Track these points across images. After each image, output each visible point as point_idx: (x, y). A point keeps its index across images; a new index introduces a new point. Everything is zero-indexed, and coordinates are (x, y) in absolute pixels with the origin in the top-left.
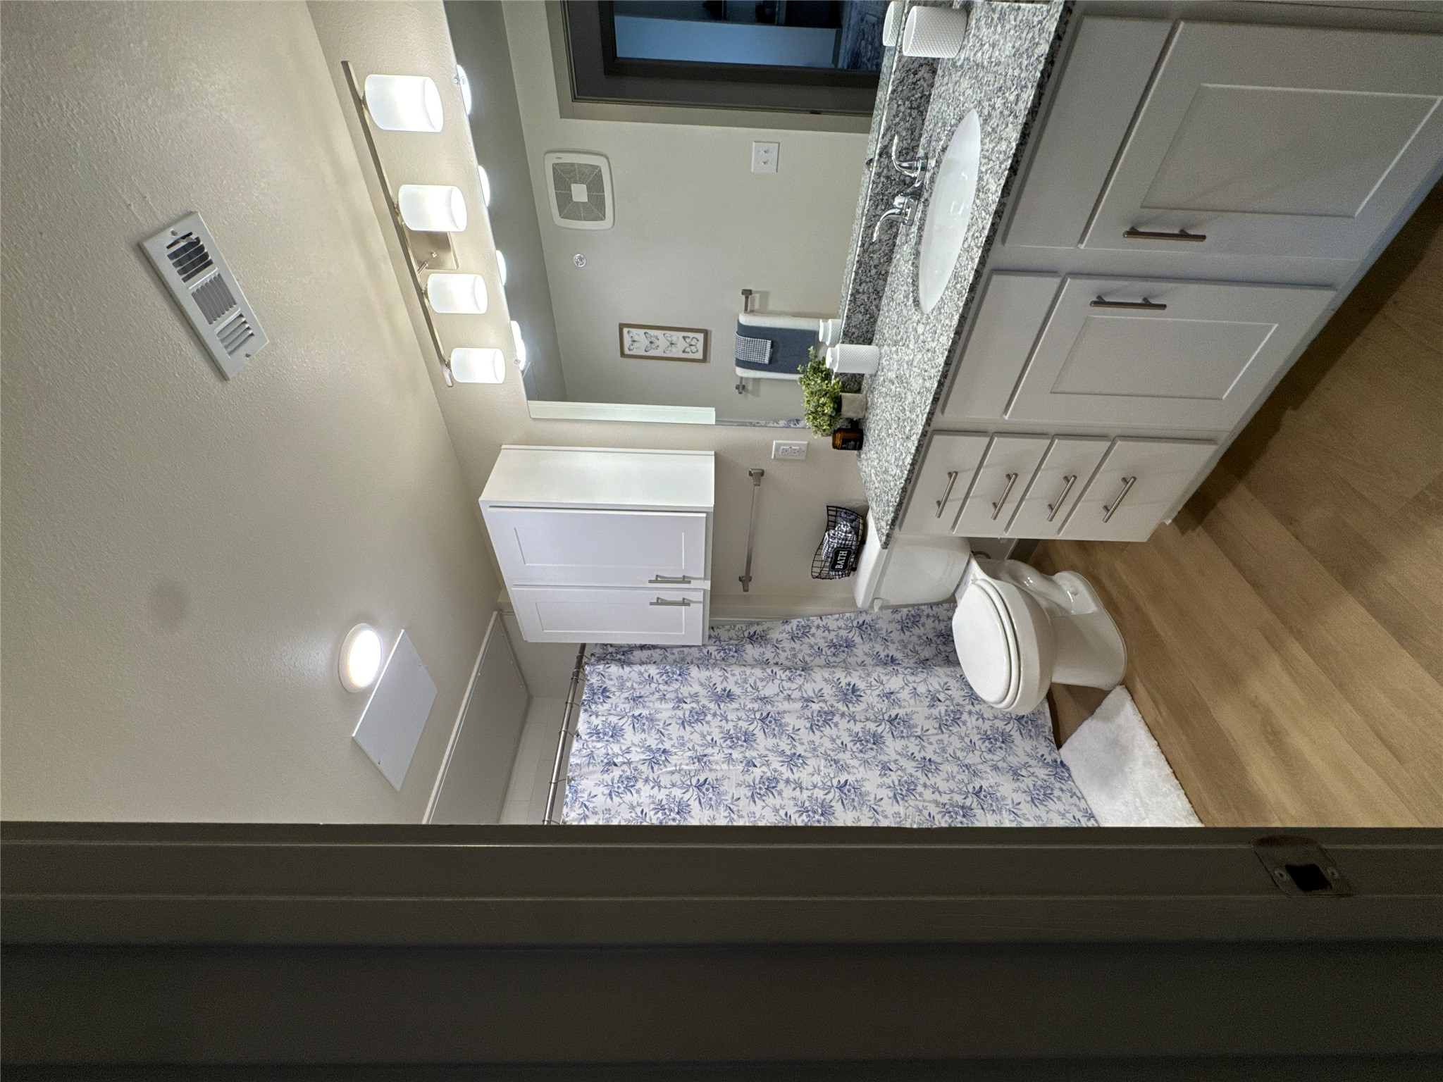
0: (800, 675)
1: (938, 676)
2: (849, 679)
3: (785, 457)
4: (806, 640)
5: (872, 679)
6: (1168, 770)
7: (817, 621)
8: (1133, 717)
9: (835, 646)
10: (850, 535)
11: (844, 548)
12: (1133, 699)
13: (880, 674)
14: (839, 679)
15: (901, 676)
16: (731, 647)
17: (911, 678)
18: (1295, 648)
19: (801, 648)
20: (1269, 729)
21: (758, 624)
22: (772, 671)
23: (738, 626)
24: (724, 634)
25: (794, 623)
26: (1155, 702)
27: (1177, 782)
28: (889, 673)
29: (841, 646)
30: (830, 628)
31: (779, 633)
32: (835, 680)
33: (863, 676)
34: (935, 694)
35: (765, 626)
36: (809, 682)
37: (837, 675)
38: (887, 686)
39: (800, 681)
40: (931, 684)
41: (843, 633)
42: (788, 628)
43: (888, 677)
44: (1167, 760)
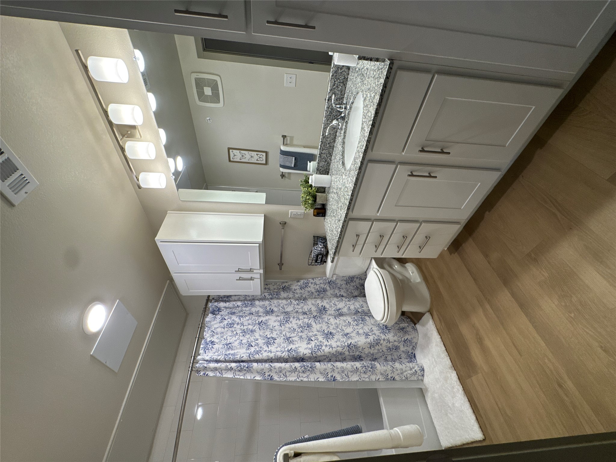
0: (302, 303)
2: (322, 304)
3: (295, 217)
4: (306, 289)
6: (444, 348)
7: (311, 281)
8: (432, 326)
9: (319, 291)
10: (323, 249)
11: (320, 254)
12: (432, 318)
13: (336, 301)
14: (318, 304)
15: (344, 302)
16: (274, 293)
17: (348, 303)
18: (488, 307)
19: (305, 292)
20: (478, 337)
21: (286, 282)
22: (291, 301)
23: (278, 283)
24: (272, 287)
25: (302, 281)
26: (440, 320)
27: (447, 354)
28: (339, 301)
29: (321, 291)
30: (317, 284)
31: (295, 286)
33: (329, 302)
34: (357, 309)
35: (289, 283)
36: (306, 305)
37: (318, 302)
38: (338, 306)
39: (302, 305)
40: (356, 305)
41: (322, 286)
42: (299, 284)
43: (338, 303)
44: (444, 344)
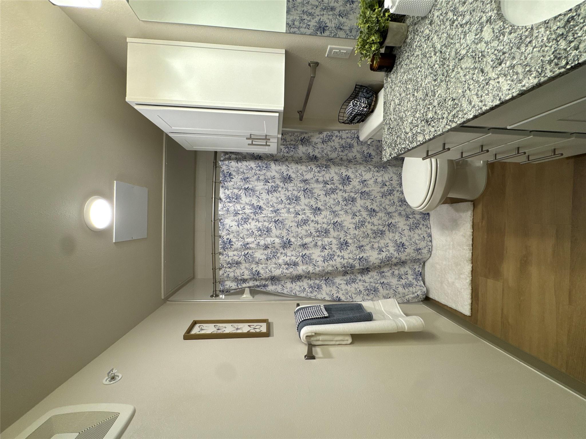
0: (324, 170)
1: (389, 173)
2: (347, 173)
3: (335, 57)
4: (329, 143)
5: (358, 174)
7: (337, 133)
8: (469, 218)
9: (343, 147)
10: (365, 109)
11: (360, 114)
12: (473, 210)
13: (362, 171)
14: (342, 173)
15: (371, 172)
16: (291, 146)
17: (376, 174)
19: (327, 148)
20: (525, 259)
21: (306, 133)
22: (311, 168)
23: (296, 134)
24: (288, 138)
25: (325, 133)
26: (483, 215)
28: (367, 170)
29: (346, 147)
30: (343, 138)
31: (316, 139)
32: (340, 173)
33: (354, 172)
34: (385, 182)
35: (310, 134)
36: (328, 174)
37: (342, 171)
38: (364, 177)
39: (323, 173)
40: (385, 178)
41: (349, 140)
42: (321, 136)
43: (365, 173)
44: (473, 239)
